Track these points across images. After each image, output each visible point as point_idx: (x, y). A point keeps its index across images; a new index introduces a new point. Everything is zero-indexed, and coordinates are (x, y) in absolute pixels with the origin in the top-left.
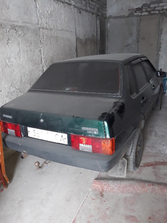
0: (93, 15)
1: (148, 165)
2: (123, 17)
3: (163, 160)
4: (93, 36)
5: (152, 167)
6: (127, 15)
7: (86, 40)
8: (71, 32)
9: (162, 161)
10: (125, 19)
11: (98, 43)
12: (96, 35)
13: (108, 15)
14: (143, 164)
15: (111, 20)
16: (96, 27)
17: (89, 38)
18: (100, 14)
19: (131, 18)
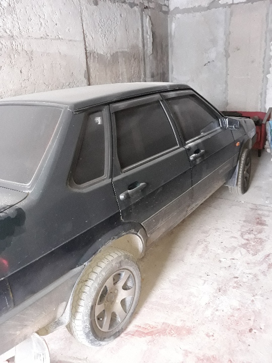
0: (132, 7)
1: (141, 333)
2: (199, 9)
3: (184, 321)
4: (135, 47)
6: (206, 6)
7: (115, 57)
8: (71, 40)
9: (179, 324)
10: (203, 13)
11: (147, 60)
13: (172, 8)
15: (178, 16)
17: (122, 52)
19: (213, 10)
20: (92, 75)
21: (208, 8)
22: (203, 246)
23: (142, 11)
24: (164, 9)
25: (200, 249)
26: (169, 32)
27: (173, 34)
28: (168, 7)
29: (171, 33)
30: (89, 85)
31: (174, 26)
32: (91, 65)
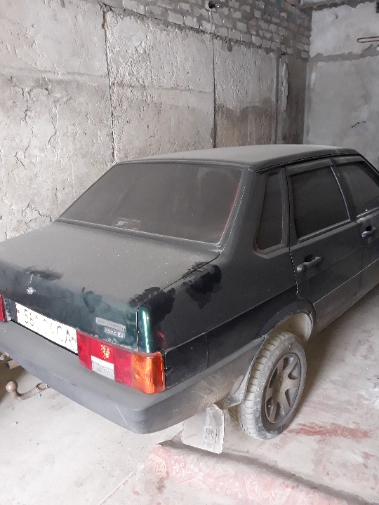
0: (267, 53)
1: (310, 431)
2: (350, 56)
3: (358, 424)
4: (266, 101)
5: (318, 437)
6: (360, 53)
7: (244, 112)
8: (201, 92)
9: (352, 426)
10: (354, 61)
11: (280, 117)
12: (274, 99)
13: (312, 54)
14: (299, 424)
15: (320, 64)
16: (275, 80)
17: (253, 107)
18: (290, 51)
19: (368, 58)
20: (219, 134)
21: (362, 56)
22: (366, 346)
23: (279, 57)
24: (304, 55)
25: (363, 350)
26: (307, 84)
27: (312, 86)
28: (308, 52)
29: (309, 85)
30: (215, 147)
31: (314, 76)
32: (219, 122)
